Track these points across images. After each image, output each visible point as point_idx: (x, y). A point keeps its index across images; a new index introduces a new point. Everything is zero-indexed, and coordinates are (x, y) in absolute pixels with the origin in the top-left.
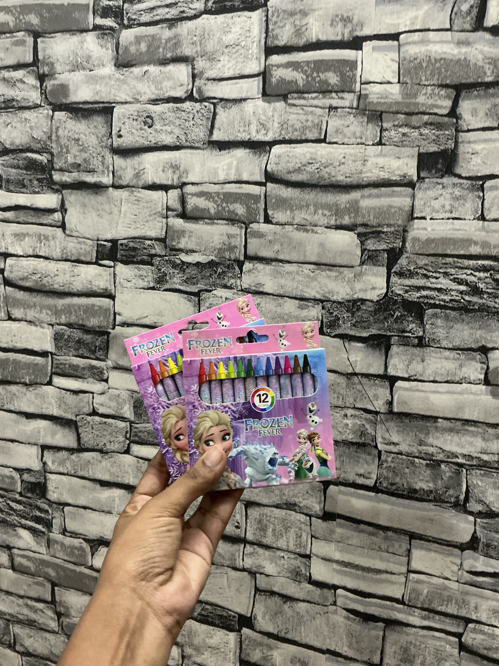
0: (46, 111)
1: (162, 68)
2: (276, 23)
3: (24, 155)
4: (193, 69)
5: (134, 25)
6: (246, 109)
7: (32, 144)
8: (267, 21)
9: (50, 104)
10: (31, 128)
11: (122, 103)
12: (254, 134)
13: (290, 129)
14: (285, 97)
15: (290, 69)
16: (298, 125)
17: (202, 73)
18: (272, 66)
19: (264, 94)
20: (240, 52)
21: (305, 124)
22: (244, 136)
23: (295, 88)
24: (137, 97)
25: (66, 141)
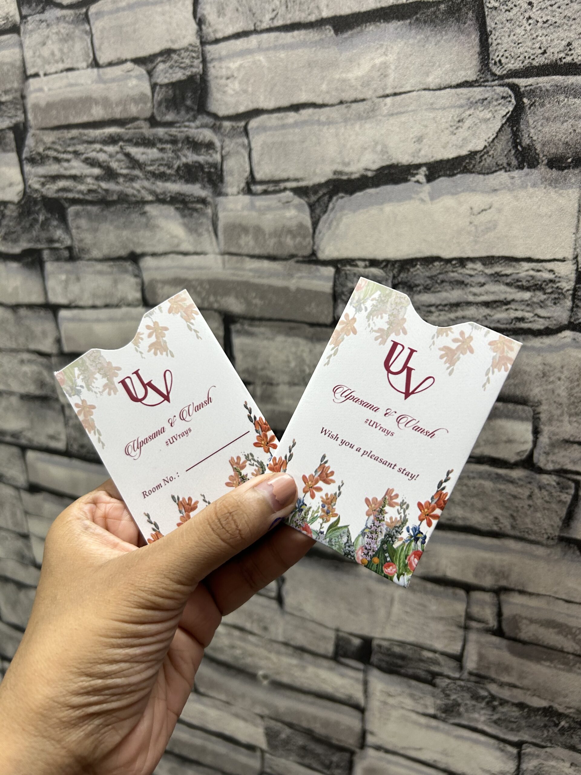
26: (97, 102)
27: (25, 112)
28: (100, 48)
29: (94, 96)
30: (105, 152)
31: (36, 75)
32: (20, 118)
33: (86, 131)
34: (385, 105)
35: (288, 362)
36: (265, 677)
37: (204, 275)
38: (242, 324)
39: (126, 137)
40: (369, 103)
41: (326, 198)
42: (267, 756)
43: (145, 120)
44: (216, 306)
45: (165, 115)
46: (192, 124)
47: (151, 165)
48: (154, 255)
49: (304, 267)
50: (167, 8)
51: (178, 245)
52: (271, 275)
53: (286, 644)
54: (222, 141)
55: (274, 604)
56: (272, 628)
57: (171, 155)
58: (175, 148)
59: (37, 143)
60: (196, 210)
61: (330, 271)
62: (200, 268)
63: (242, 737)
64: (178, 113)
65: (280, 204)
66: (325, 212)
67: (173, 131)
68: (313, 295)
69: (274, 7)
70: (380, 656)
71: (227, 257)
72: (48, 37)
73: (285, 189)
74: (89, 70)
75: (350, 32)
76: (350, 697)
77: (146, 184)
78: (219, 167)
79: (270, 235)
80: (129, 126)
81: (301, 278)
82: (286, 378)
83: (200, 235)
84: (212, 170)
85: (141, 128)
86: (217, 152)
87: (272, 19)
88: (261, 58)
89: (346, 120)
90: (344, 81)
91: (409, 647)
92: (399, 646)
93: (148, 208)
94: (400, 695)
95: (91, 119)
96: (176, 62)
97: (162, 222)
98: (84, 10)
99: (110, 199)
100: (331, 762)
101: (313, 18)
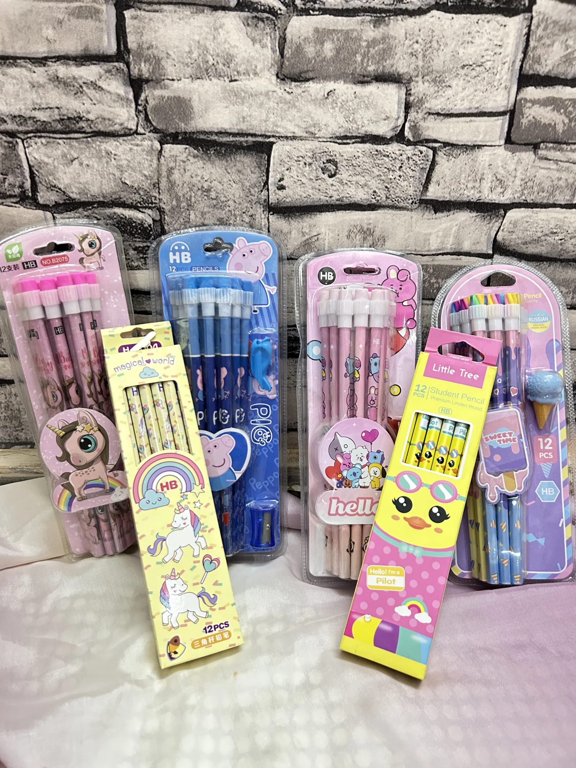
0: (147, 143)
1: (358, 89)
2: (541, 38)
3: (109, 211)
4: (408, 94)
5: (314, 10)
6: (480, 159)
7: (123, 194)
8: (528, 35)
9: (155, 130)
10: (119, 168)
11: (287, 138)
12: (486, 192)
13: (536, 189)
14: (536, 147)
15: (549, 108)
16: (547, 184)
17: (421, 101)
18: (525, 100)
19: (509, 140)
20: (482, 76)
21: (555, 182)
22: (472, 195)
23: (551, 136)
24: (312, 130)
25: (186, 189)
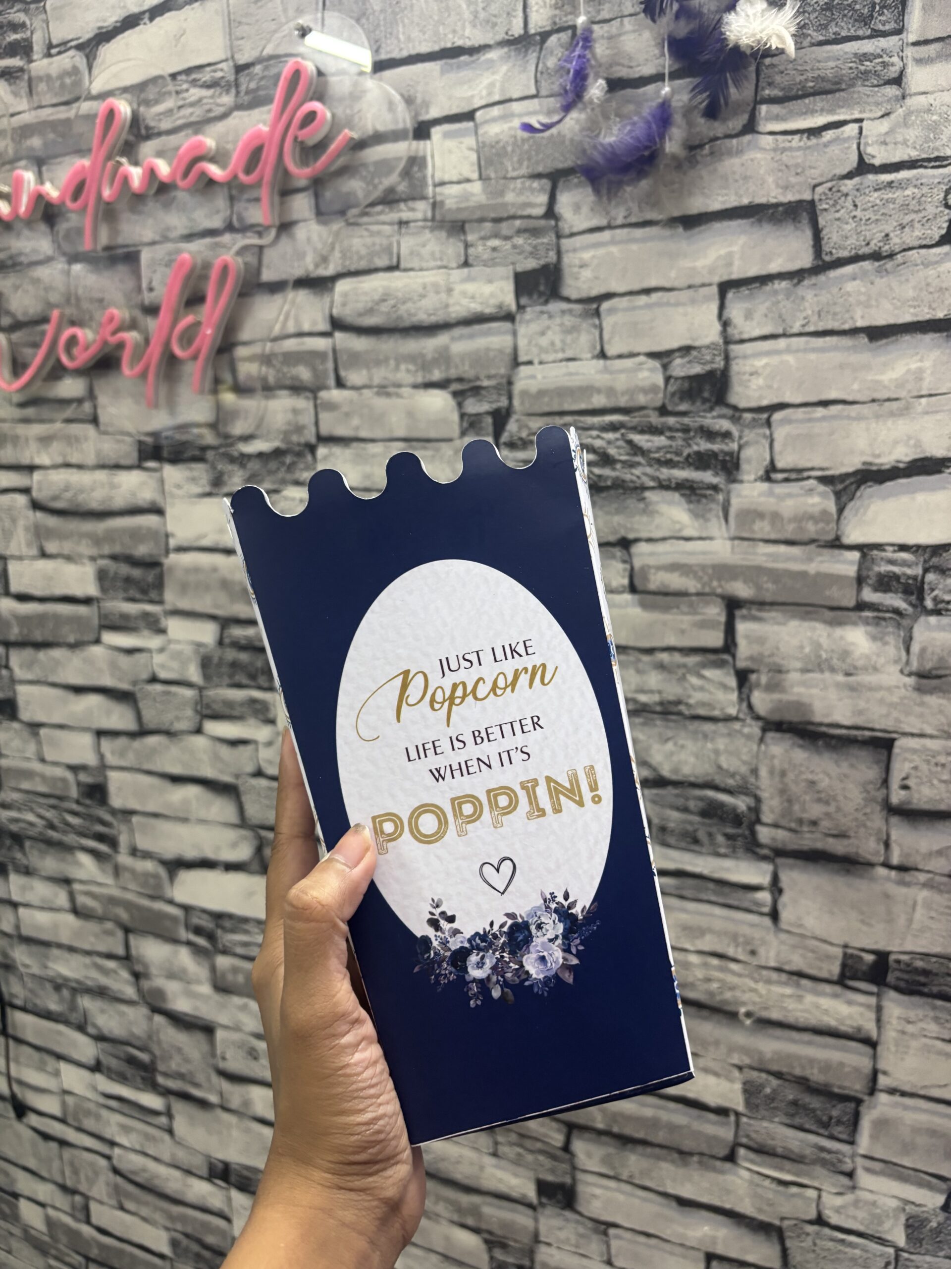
26: (599, 391)
27: (510, 398)
28: (609, 341)
29: (597, 384)
30: (602, 438)
31: (530, 363)
32: (503, 402)
33: (582, 419)
34: (920, 404)
35: (802, 647)
36: (748, 1015)
37: (708, 560)
38: (750, 609)
39: (630, 425)
40: (903, 402)
41: (853, 487)
42: (744, 1120)
43: (655, 409)
44: (719, 591)
45: (677, 405)
46: (709, 415)
47: (656, 452)
48: (650, 540)
49: (826, 551)
50: (690, 309)
51: (680, 530)
52: (788, 559)
53: (779, 970)
54: (741, 431)
55: (767, 921)
56: (762, 951)
57: (680, 442)
58: (686, 436)
59: (520, 428)
60: (705, 496)
61: (856, 555)
62: (704, 553)
63: (712, 1100)
64: (693, 403)
65: (802, 492)
66: (852, 499)
67: (686, 420)
68: (836, 579)
69: (804, 314)
70: (898, 974)
71: (736, 542)
72: (548, 328)
73: (809, 478)
74: (594, 362)
75: (884, 341)
76: (859, 1029)
77: (649, 470)
78: (735, 455)
79: (790, 521)
80: (636, 414)
81: (822, 562)
82: (798, 665)
83: (707, 520)
84: (728, 458)
85: (649, 416)
86: (733, 441)
87: (803, 326)
88: (790, 359)
89: (877, 417)
90: (877, 382)
91: (934, 959)
92: (922, 959)
93: (647, 494)
94: (921, 1020)
95: (589, 407)
96: (695, 357)
97: (664, 508)
98: (595, 306)
99: (602, 484)
100: (831, 1118)
101: (846, 327)
